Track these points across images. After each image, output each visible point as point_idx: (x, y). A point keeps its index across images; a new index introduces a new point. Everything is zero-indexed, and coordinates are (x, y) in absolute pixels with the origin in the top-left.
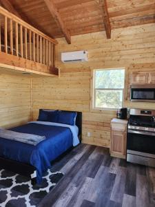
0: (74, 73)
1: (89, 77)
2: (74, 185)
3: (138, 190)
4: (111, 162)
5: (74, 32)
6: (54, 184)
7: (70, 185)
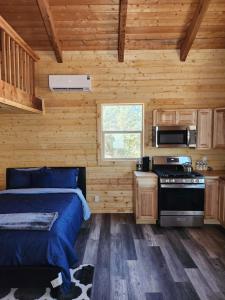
0: (71, 109)
1: (94, 115)
2: (118, 278)
3: (195, 259)
4: (141, 231)
5: (69, 46)
6: (90, 286)
7: (113, 278)
